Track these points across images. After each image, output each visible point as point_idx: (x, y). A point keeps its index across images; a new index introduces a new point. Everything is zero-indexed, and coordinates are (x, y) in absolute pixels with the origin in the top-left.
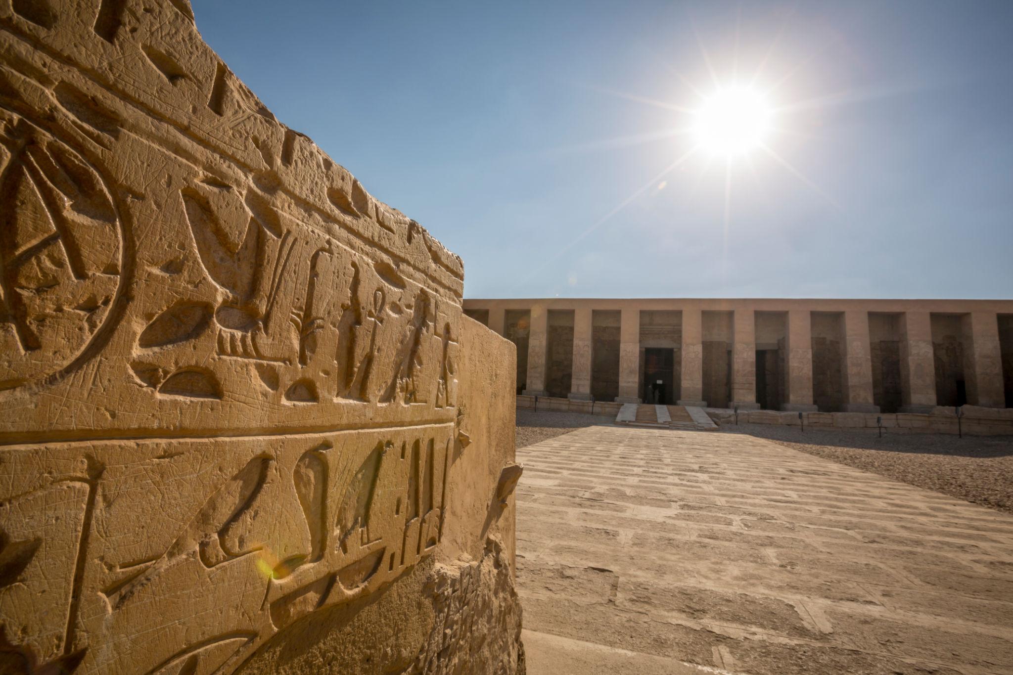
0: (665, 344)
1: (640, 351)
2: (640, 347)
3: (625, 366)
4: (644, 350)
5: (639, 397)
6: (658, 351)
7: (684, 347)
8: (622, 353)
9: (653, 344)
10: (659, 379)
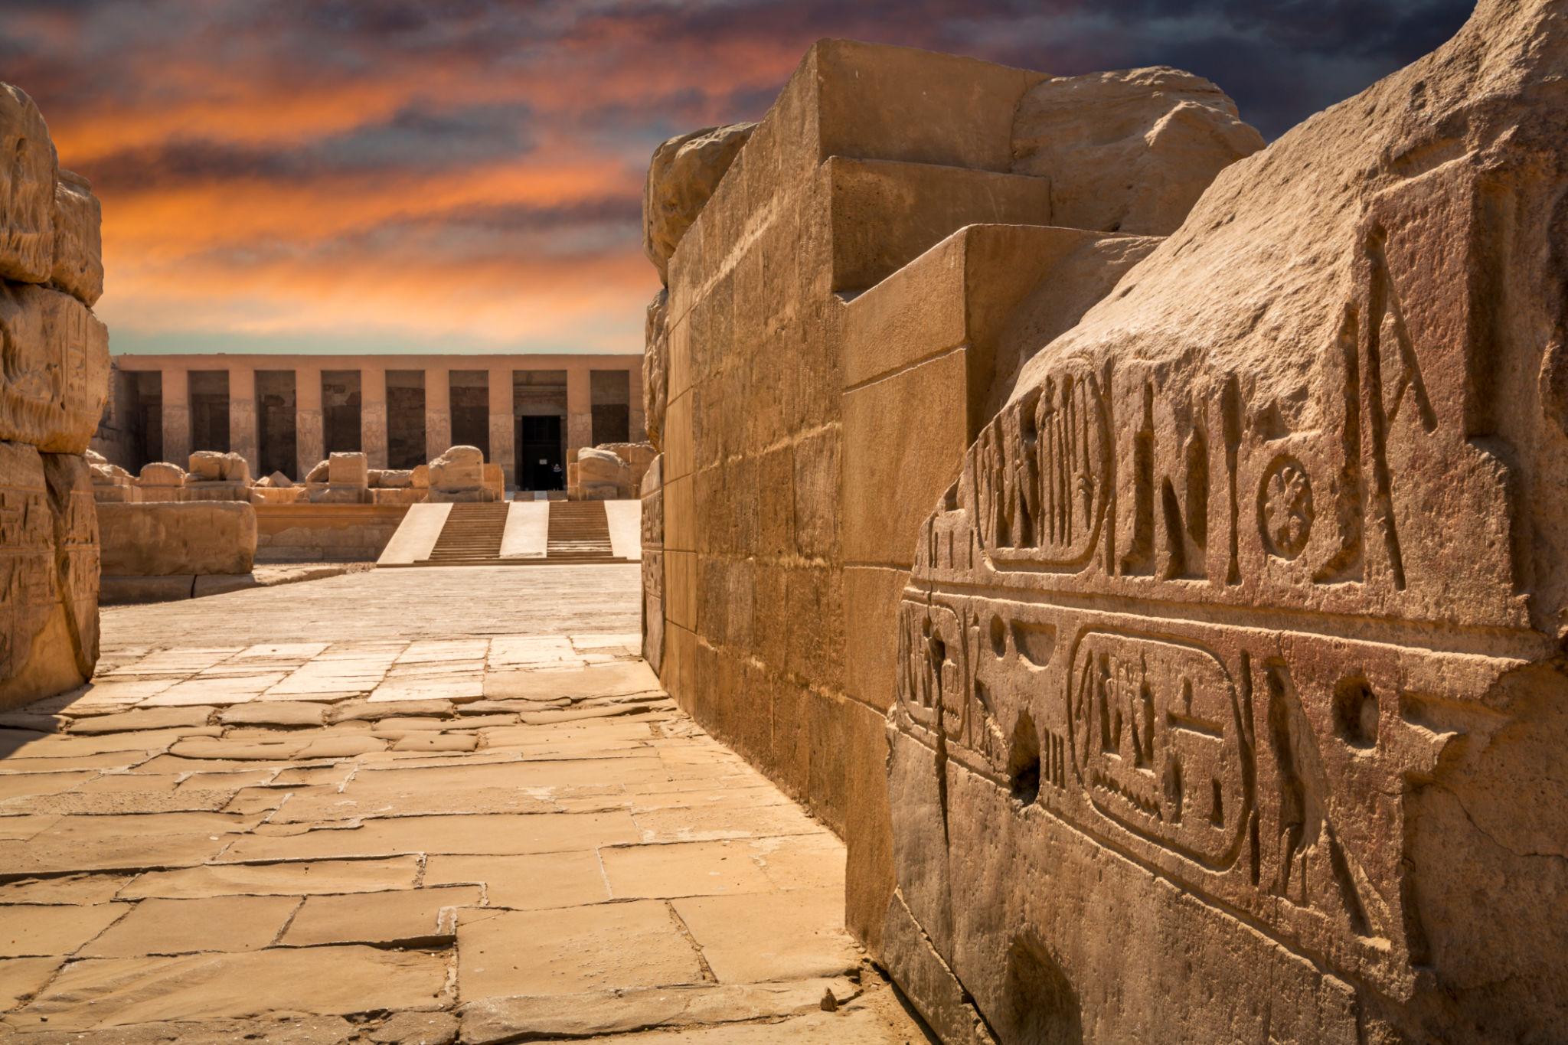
0: (546, 409)
1: (516, 422)
2: (516, 416)
3: (497, 444)
4: (520, 419)
5: (517, 484)
6: (540, 420)
7: (570, 416)
8: (492, 428)
9: (534, 410)
10: (543, 458)
